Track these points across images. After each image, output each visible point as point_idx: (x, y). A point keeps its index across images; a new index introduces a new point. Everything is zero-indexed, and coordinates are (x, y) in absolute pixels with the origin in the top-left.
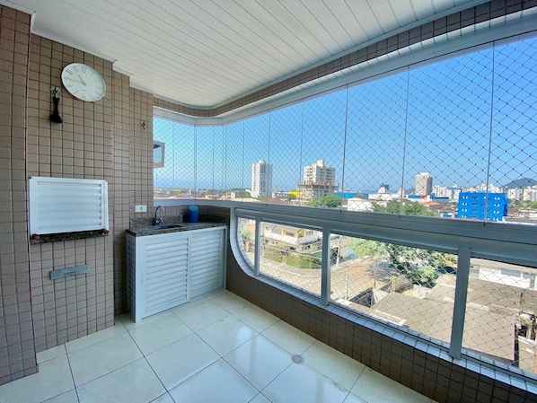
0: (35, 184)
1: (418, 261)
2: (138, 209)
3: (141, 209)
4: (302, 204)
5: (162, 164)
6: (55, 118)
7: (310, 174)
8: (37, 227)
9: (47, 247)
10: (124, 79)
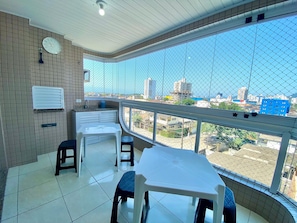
0: (35, 89)
1: (233, 136)
2: (78, 101)
3: (79, 101)
4: (172, 103)
5: (89, 81)
6: (41, 61)
7: (177, 86)
8: (36, 106)
9: (40, 114)
10: (69, 42)
